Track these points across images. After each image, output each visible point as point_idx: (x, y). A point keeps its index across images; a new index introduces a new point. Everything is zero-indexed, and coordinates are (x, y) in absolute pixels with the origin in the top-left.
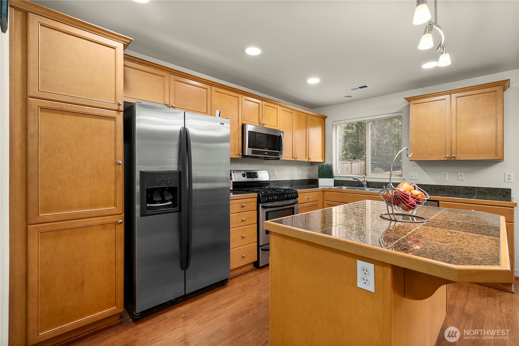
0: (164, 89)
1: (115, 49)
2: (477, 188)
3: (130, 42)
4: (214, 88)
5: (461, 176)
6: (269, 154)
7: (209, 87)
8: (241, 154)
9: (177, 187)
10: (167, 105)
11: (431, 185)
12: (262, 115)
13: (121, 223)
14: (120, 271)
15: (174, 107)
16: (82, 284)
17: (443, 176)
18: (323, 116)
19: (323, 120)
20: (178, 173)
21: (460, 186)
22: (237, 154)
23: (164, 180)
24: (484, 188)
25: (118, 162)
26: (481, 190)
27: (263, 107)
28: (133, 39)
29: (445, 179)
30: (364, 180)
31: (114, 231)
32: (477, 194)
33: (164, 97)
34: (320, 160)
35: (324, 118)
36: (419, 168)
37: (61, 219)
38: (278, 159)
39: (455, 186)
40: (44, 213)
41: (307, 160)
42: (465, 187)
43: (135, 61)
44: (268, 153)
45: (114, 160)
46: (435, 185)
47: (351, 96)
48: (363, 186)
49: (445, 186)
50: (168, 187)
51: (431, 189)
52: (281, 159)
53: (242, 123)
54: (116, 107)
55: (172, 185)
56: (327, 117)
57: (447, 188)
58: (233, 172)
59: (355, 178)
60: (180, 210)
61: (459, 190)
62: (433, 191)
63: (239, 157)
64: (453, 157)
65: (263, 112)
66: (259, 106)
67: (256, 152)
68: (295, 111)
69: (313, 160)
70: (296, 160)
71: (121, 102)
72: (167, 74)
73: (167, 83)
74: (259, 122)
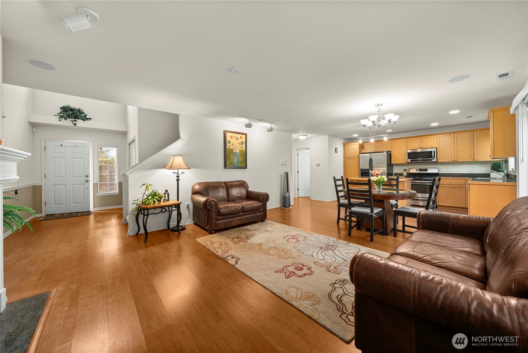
27: (422, 139)
33: (374, 149)
41: (472, 160)
52: (438, 162)
53: (407, 150)
58: (411, 169)
63: (406, 163)
65: (422, 142)
66: (419, 140)
67: (413, 160)
68: (454, 133)
69: (482, 160)
70: (455, 161)
71: (358, 155)
72: (375, 142)
73: (375, 145)
74: (419, 147)
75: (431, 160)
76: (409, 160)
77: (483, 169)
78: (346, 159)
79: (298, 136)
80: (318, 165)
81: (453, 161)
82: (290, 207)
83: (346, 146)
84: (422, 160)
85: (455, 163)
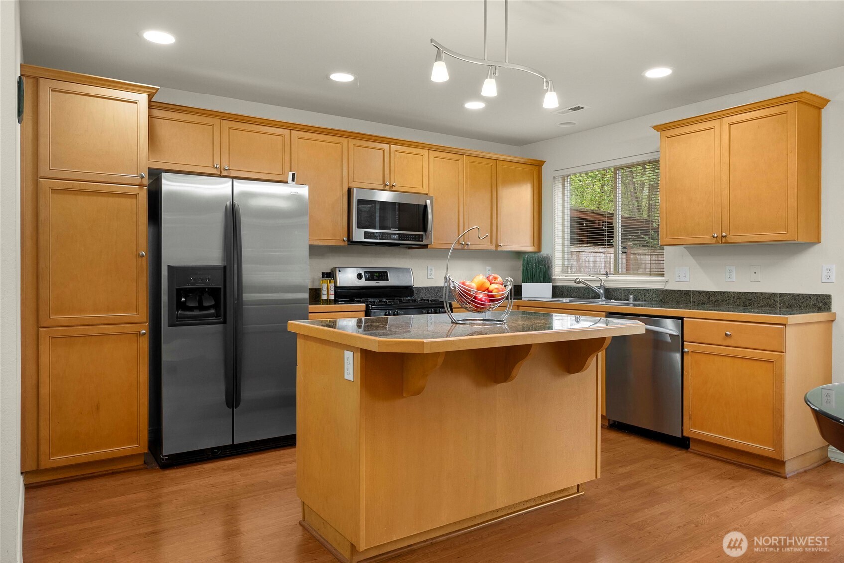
0: (213, 143)
1: (137, 103)
2: (779, 296)
3: (157, 91)
4: (295, 134)
5: (755, 273)
6: (401, 237)
7: (286, 132)
8: (345, 239)
9: (220, 288)
10: (216, 168)
11: (708, 292)
12: (390, 170)
13: (144, 334)
14: (143, 398)
15: (226, 170)
16: (98, 408)
17: (728, 274)
18: (536, 160)
19: (537, 168)
20: (223, 269)
21: (752, 293)
22: (338, 239)
23: (200, 278)
24: (789, 295)
25: (141, 254)
26: (786, 298)
27: (393, 155)
28: (159, 87)
29: (730, 280)
30: (601, 285)
31: (137, 345)
32: (779, 306)
33: (213, 155)
34: (529, 248)
35: (538, 165)
36: (690, 260)
37: (73, 324)
38: (426, 246)
39: (745, 293)
40: (56, 315)
41: (493, 247)
42: (762, 293)
43: (169, 108)
44: (399, 236)
45: (135, 250)
46: (714, 292)
47: (575, 124)
48: (597, 296)
49: (730, 292)
50: (208, 288)
51: (709, 299)
52: (429, 246)
53: (348, 187)
54: (138, 181)
55: (213, 285)
56: (544, 162)
57: (734, 297)
58: (339, 271)
59: (577, 280)
60: (224, 322)
61: (751, 300)
62: (711, 303)
63: (342, 244)
64: (723, 237)
65: (392, 164)
67: (374, 236)
68: (463, 153)
69: (509, 248)
70: (466, 247)
71: (145, 174)
72: (216, 121)
73: (217, 134)
74: (384, 182)
75: (421, 238)
76: (359, 234)
78: (40, 186)
81: (460, 247)
83: (49, 97)
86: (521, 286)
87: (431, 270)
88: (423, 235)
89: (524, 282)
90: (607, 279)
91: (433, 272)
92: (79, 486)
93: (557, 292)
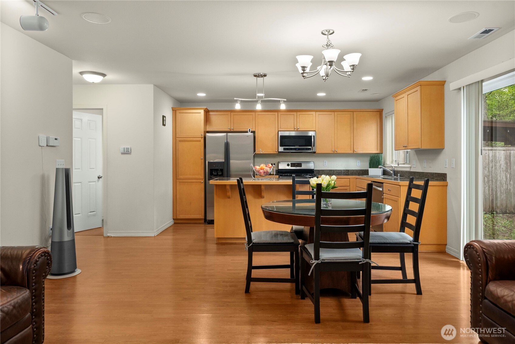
0: (228, 121)
1: (200, 113)
5: (430, 163)
8: (276, 151)
9: (223, 169)
10: (229, 129)
12: (297, 122)
13: (203, 182)
15: (232, 129)
16: (191, 203)
17: (424, 164)
18: (379, 109)
19: (379, 113)
20: (224, 163)
21: (429, 173)
22: (274, 151)
25: (201, 158)
27: (298, 116)
29: (425, 166)
30: (392, 169)
31: (201, 186)
32: (435, 179)
33: (228, 125)
35: (380, 111)
36: (416, 157)
38: (314, 153)
40: (181, 176)
41: (351, 152)
51: (419, 175)
52: (316, 152)
53: (278, 131)
55: (220, 167)
56: (384, 109)
57: (425, 175)
58: (280, 163)
61: (429, 176)
63: (276, 153)
65: (298, 120)
66: (294, 116)
67: (288, 149)
68: (334, 111)
69: (361, 152)
70: (336, 152)
71: (203, 134)
72: (229, 113)
73: (229, 117)
74: (294, 127)
75: (310, 149)
76: (281, 149)
77: (358, 163)
78: (177, 140)
79: (81, 73)
80: (127, 152)
81: (332, 152)
82: (74, 271)
83: (178, 115)
84: (299, 149)
85: (335, 155)
86: (368, 170)
87: (325, 162)
88: (310, 148)
89: (370, 167)
90: (398, 166)
91: (326, 163)
92: (184, 225)
93: (385, 173)
